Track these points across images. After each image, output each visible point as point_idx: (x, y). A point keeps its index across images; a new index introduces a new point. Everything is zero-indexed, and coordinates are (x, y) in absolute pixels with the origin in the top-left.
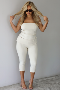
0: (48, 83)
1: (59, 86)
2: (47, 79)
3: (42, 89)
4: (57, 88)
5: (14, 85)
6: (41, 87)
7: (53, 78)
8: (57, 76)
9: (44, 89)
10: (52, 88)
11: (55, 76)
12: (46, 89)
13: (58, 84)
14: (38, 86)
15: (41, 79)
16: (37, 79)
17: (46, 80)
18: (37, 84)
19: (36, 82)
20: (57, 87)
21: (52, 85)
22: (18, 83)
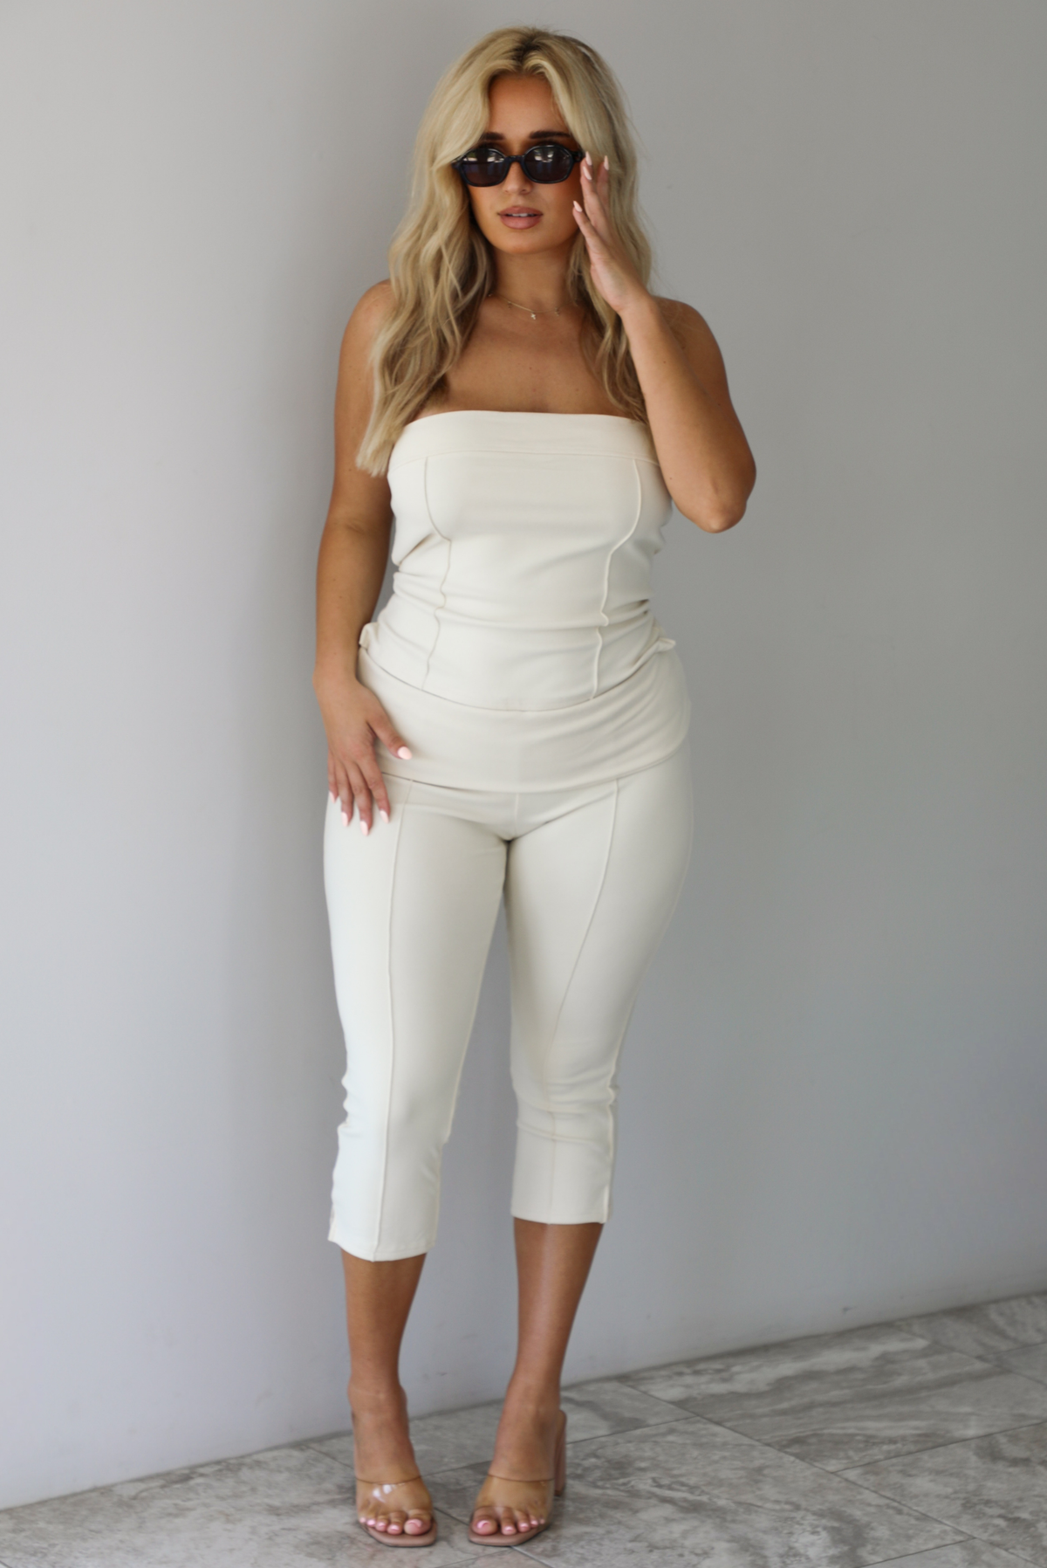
0: (802, 1446)
1: (996, 1488)
2: (788, 1367)
3: (703, 1533)
4: (967, 1525)
5: (227, 1467)
6: (694, 1508)
7: (893, 1345)
8: (965, 1312)
9: (745, 1546)
10: (882, 1532)
11: (929, 1317)
12: (773, 1546)
13: (990, 1451)
14: (643, 1483)
15: (693, 1364)
16: (623, 1378)
17: (781, 1386)
18: (624, 1447)
19: (602, 1429)
20: (972, 1504)
21: (871, 1467)
22: (300, 1445)
